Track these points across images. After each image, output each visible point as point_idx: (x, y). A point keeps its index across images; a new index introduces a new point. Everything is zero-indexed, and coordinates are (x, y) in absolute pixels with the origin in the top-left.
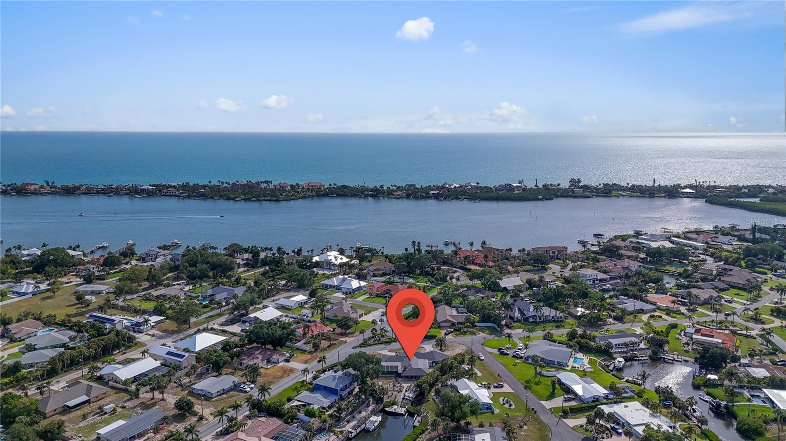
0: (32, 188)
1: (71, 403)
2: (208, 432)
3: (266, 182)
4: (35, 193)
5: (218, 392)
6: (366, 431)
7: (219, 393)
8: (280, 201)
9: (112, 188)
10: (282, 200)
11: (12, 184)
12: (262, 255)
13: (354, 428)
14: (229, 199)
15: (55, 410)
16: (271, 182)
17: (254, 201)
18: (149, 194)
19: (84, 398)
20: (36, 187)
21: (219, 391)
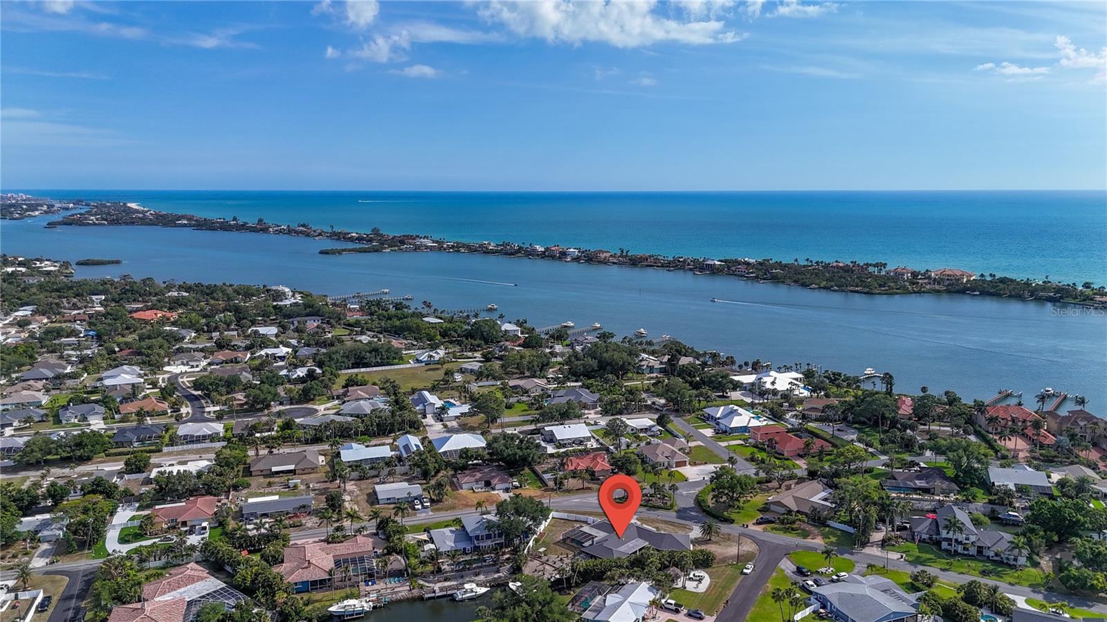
0: (603, 256)
1: (274, 469)
2: (312, 536)
3: (876, 265)
4: (605, 262)
5: (388, 499)
6: (452, 598)
7: (389, 501)
8: (872, 294)
9: (679, 261)
10: (877, 294)
11: (586, 251)
12: (684, 361)
13: (441, 589)
14: (804, 285)
15: (262, 471)
16: (885, 265)
17: (835, 291)
18: (713, 271)
19: (292, 467)
20: (608, 255)
21: (390, 499)
